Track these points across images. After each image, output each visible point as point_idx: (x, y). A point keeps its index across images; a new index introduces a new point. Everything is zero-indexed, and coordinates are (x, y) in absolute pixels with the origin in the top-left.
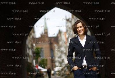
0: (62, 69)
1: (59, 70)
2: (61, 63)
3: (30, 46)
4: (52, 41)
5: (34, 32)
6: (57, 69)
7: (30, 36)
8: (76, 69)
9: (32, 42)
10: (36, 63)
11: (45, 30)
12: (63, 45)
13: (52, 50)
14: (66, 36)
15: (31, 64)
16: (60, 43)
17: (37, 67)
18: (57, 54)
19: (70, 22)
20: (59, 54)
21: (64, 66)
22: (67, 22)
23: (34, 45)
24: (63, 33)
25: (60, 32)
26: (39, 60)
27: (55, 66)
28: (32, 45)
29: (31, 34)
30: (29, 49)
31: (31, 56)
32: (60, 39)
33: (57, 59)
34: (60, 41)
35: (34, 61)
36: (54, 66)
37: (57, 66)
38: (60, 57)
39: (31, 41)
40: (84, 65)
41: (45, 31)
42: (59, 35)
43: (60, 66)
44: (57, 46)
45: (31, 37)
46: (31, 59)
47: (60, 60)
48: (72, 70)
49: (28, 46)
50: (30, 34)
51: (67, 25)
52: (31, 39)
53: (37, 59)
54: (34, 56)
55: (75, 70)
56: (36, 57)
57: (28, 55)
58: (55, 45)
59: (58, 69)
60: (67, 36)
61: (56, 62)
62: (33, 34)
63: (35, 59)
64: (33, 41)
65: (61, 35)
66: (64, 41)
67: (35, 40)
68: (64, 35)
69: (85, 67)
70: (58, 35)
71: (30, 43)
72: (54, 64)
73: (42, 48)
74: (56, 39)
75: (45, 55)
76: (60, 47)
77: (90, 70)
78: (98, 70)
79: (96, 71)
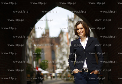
0: (63, 72)
1: (60, 72)
2: (62, 65)
3: (30, 47)
4: (54, 42)
5: (35, 32)
6: (58, 71)
7: (30, 36)
8: (77, 72)
9: (32, 42)
10: (37, 64)
11: (46, 30)
12: (64, 46)
13: (53, 51)
14: (68, 36)
15: (31, 65)
16: (62, 44)
17: (37, 69)
18: (58, 55)
19: (73, 22)
20: (61, 56)
21: (65, 68)
22: (69, 22)
23: (35, 45)
24: (65, 34)
25: (62, 33)
26: (40, 61)
27: (57, 68)
28: (32, 46)
29: (32, 34)
30: (29, 50)
31: (31, 57)
32: (61, 39)
33: (58, 61)
34: (61, 42)
35: (35, 63)
36: (55, 68)
37: (58, 69)
38: (62, 59)
39: (31, 41)
40: (85, 68)
41: (47, 31)
42: (61, 36)
43: (62, 69)
44: (59, 47)
45: (32, 37)
46: (32, 60)
47: (61, 62)
49: (28, 46)
50: (30, 34)
51: (70, 25)
52: (31, 40)
53: (37, 61)
54: (34, 58)
55: (75, 73)
56: (36, 59)
57: (28, 56)
58: (57, 46)
59: (59, 71)
60: (69, 36)
61: (58, 64)
62: (33, 34)
63: (35, 60)
64: (33, 41)
65: (62, 36)
66: (65, 42)
67: (36, 40)
68: (66, 35)
69: (86, 70)
70: (59, 35)
71: (31, 43)
72: (55, 66)
73: (43, 49)
74: (58, 40)
75: (46, 55)
76: (61, 48)
77: (91, 73)
78: (99, 73)
79: (97, 75)
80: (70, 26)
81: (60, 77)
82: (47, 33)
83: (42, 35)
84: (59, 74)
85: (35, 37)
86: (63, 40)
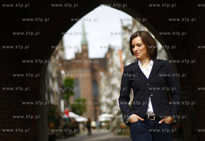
0: (113, 119)
1: (108, 119)
2: (111, 107)
3: (54, 75)
4: (96, 67)
5: (63, 49)
6: (103, 118)
7: (55, 56)
8: (135, 121)
9: (58, 67)
10: (66, 105)
11: (82, 45)
13: (95, 82)
14: (121, 57)
15: (56, 107)
16: (111, 70)
17: (67, 114)
19: (130, 31)
20: (108, 91)
21: (116, 112)
22: (124, 31)
23: (63, 72)
24: (116, 52)
25: (111, 50)
26: (72, 101)
27: (101, 113)
28: (59, 73)
29: (57, 53)
30: (53, 80)
31: (57, 93)
32: (110, 62)
33: (103, 99)
34: (110, 66)
35: (62, 103)
36: (98, 112)
37: (104, 113)
38: (110, 96)
39: (57, 65)
40: (150, 112)
41: (84, 47)
42: (109, 56)
43: (110, 113)
44: (105, 74)
45: (57, 57)
46: (57, 98)
47: (109, 101)
48: (127, 122)
49: (51, 74)
50: (54, 53)
51: (124, 36)
52: (57, 62)
53: (67, 100)
54: (62, 94)
56: (65, 95)
57: (51, 92)
58: (102, 74)
59: (105, 118)
60: (124, 57)
61: (103, 104)
62: (60, 52)
63: (63, 98)
64: (60, 65)
65: (112, 56)
66: (117, 66)
67: (65, 63)
68: (117, 55)
69: (152, 117)
70: (106, 55)
71: (56, 69)
72: (98, 108)
73: (77, 79)
74: (103, 63)
75: (83, 90)
76: (109, 78)
77: (160, 122)
78: (175, 121)
79: (172, 125)
80: (124, 39)
81: (108, 127)
82: (85, 50)
83: (77, 55)
84: (105, 122)
85: (64, 58)
86: (113, 63)
